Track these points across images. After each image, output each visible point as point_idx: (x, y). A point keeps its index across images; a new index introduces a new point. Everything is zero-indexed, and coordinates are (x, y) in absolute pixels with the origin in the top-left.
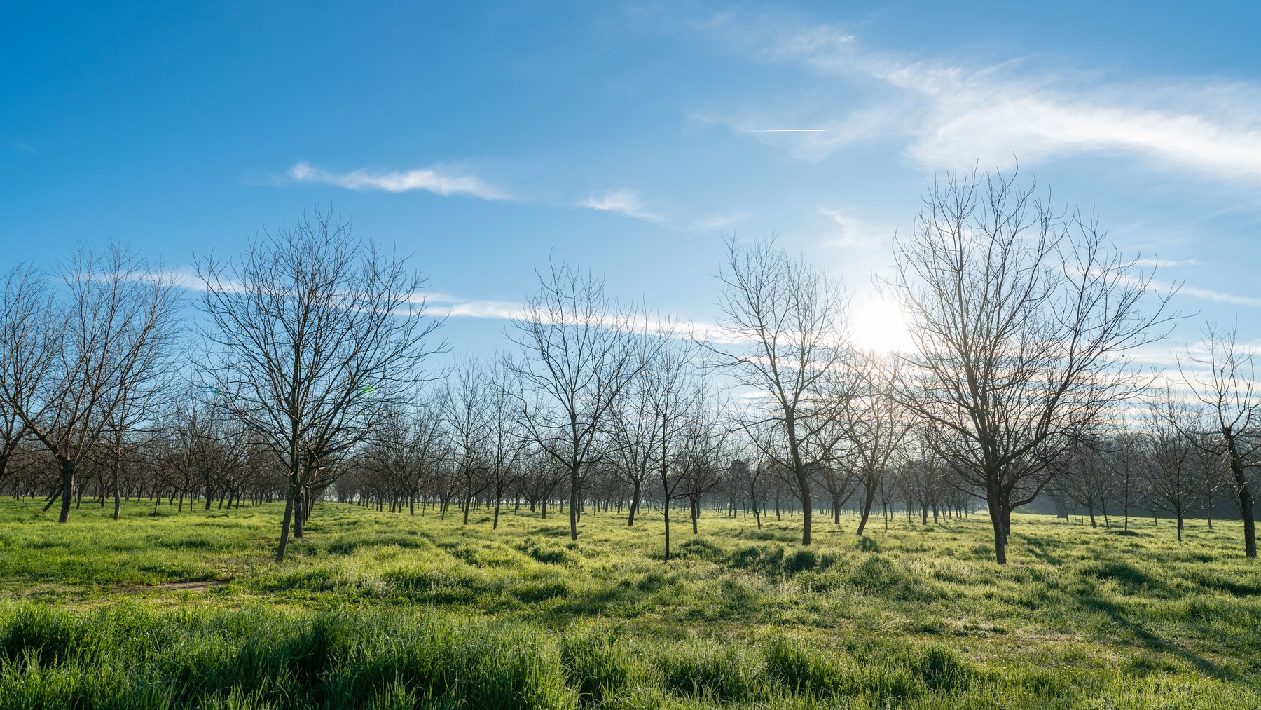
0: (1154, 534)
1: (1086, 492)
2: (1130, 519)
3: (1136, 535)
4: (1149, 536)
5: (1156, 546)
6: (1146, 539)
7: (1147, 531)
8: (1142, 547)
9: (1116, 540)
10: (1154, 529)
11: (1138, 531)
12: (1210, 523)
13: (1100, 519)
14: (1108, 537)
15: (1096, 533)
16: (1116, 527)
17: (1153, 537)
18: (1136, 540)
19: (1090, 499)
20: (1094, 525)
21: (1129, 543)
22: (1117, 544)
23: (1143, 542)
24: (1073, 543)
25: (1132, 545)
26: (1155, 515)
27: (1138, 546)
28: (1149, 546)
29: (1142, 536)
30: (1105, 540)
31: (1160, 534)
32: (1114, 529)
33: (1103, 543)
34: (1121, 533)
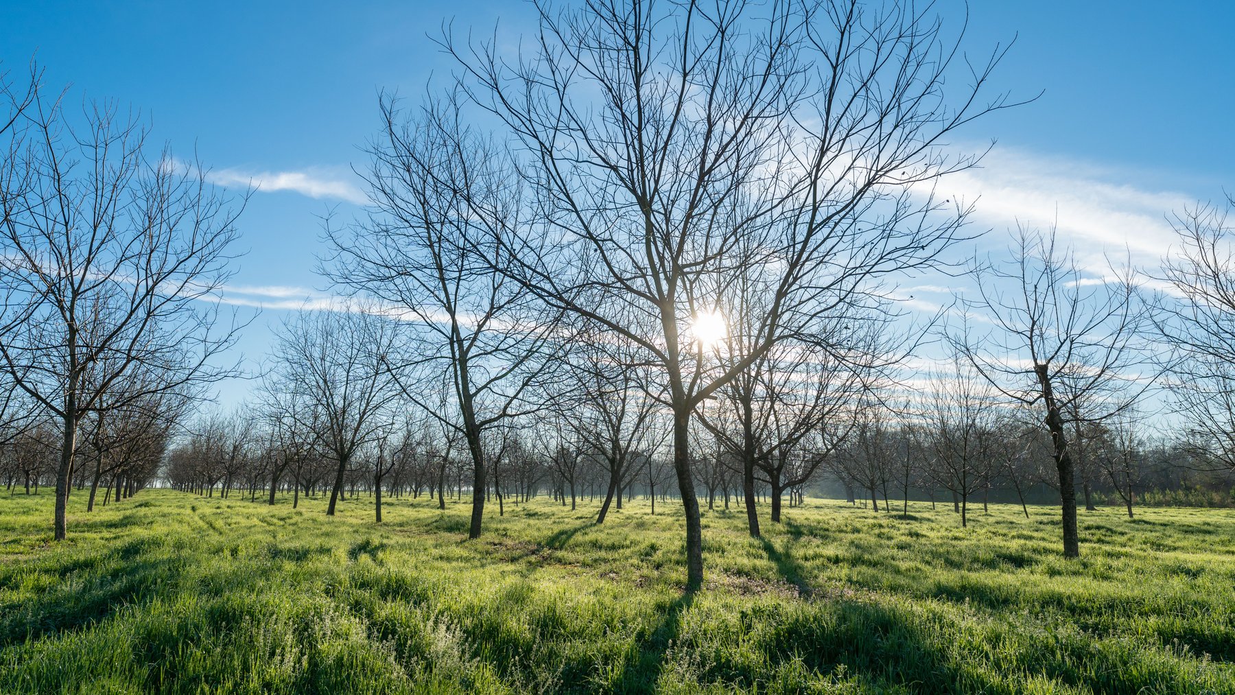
0: (933, 518)
1: (869, 474)
2: (910, 503)
3: (915, 519)
4: (929, 520)
5: (939, 534)
6: (925, 525)
7: (926, 515)
8: (923, 536)
9: (893, 527)
10: (932, 513)
11: (917, 515)
12: (986, 506)
13: (881, 503)
14: (884, 522)
15: (875, 518)
16: (897, 510)
17: (932, 521)
18: (915, 526)
19: (872, 482)
20: (876, 509)
21: (907, 532)
22: (894, 532)
23: (923, 529)
24: (841, 531)
25: (911, 534)
26: (933, 498)
27: (917, 535)
28: (932, 534)
29: (920, 520)
30: (881, 526)
31: (939, 518)
32: (894, 513)
33: (877, 531)
34: (901, 517)
